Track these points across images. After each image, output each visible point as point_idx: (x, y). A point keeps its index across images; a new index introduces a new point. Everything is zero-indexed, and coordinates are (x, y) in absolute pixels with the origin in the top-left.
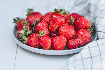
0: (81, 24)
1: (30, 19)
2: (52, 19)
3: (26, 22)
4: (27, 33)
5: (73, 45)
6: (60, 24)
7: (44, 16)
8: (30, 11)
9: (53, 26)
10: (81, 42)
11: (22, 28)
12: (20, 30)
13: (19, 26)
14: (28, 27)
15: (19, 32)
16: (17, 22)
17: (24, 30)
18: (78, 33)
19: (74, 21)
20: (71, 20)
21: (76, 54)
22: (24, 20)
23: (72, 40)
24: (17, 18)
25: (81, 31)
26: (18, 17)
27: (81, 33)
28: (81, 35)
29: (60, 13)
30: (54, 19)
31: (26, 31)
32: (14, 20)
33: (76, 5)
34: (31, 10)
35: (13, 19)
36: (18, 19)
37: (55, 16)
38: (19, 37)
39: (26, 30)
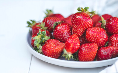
0: (115, 27)
1: (48, 22)
2: (75, 20)
3: (43, 25)
4: (44, 38)
5: (105, 54)
6: (85, 26)
7: (66, 19)
8: (48, 13)
9: (77, 29)
10: (115, 51)
11: (37, 33)
12: (34, 36)
13: (34, 31)
14: (45, 32)
15: (33, 38)
16: (32, 26)
17: (40, 35)
18: (111, 39)
19: (106, 23)
20: (101, 22)
21: (108, 66)
22: (41, 23)
23: (104, 48)
24: (31, 21)
25: (115, 36)
26: (33, 19)
27: (115, 38)
28: (115, 42)
29: (85, 13)
30: (78, 20)
31: (43, 37)
32: (28, 23)
33: (109, 5)
34: (50, 11)
35: (26, 22)
36: (33, 22)
37: (79, 16)
38: (33, 44)
39: (42, 35)
